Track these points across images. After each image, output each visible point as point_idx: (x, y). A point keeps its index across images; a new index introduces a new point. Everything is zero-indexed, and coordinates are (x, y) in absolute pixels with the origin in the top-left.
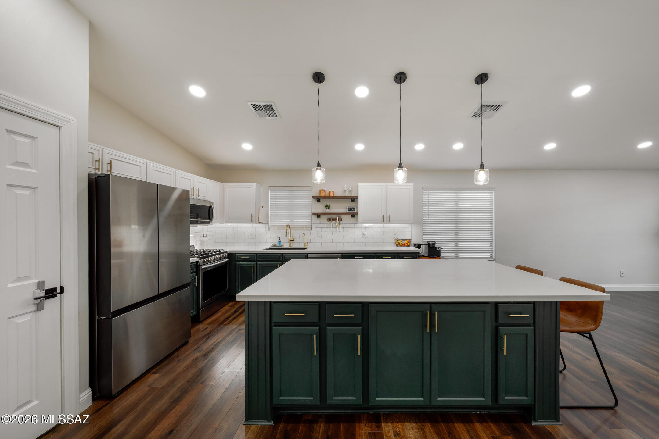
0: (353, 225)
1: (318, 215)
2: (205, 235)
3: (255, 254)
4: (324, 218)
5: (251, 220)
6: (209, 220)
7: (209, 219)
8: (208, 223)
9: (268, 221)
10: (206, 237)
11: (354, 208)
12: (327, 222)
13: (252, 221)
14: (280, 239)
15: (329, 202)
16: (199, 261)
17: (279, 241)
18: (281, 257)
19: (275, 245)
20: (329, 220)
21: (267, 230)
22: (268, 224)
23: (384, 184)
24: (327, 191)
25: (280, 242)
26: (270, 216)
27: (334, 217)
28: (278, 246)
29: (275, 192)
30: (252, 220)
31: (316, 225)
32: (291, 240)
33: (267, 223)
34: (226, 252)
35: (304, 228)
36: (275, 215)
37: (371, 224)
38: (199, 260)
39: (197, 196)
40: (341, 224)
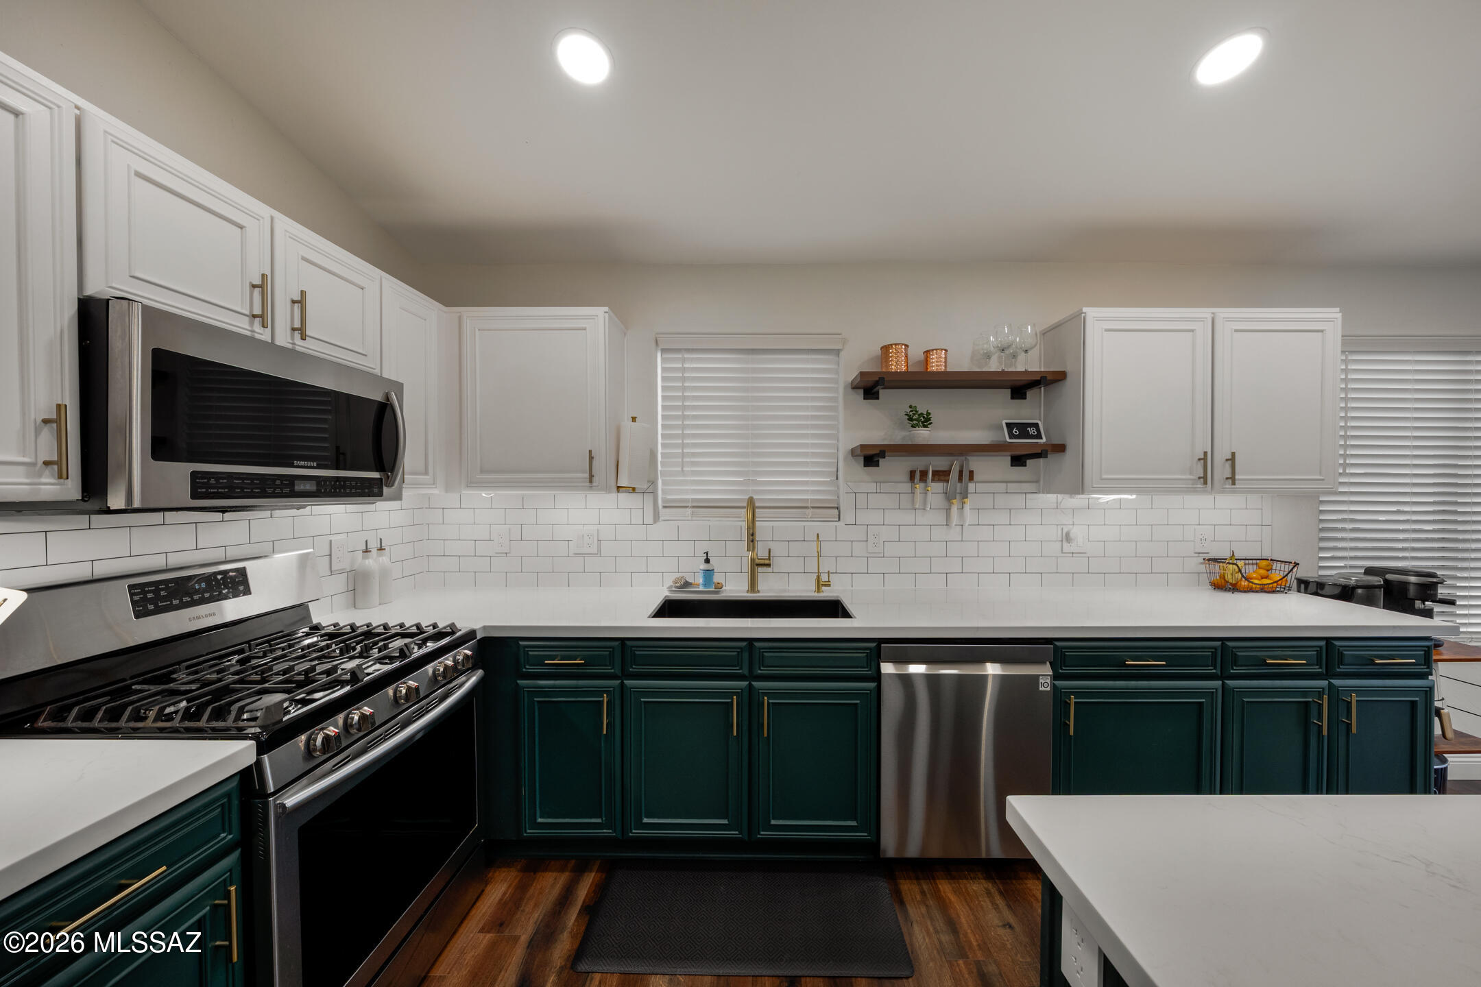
0: (1018, 501)
1: (871, 457)
2: (374, 545)
3: (617, 643)
4: (895, 467)
5: (587, 475)
6: (376, 475)
7: (380, 467)
8: (369, 491)
9: (653, 483)
10: (379, 556)
11: (1036, 426)
12: (907, 487)
13: (591, 481)
14: (707, 561)
15: (923, 401)
16: (259, 763)
17: (703, 566)
18: (746, 655)
19: (687, 584)
20: (918, 476)
21: (649, 518)
22: (654, 493)
23: (1205, 313)
24: (916, 353)
25: (708, 574)
26: (660, 459)
27: (939, 463)
28: (701, 588)
29: (684, 360)
30: (591, 476)
31: (861, 498)
32: (759, 565)
33: (651, 488)
34: (471, 634)
35: (809, 512)
36: (683, 455)
37: (1130, 492)
38: (266, 758)
39: (297, 335)
40: (969, 495)
